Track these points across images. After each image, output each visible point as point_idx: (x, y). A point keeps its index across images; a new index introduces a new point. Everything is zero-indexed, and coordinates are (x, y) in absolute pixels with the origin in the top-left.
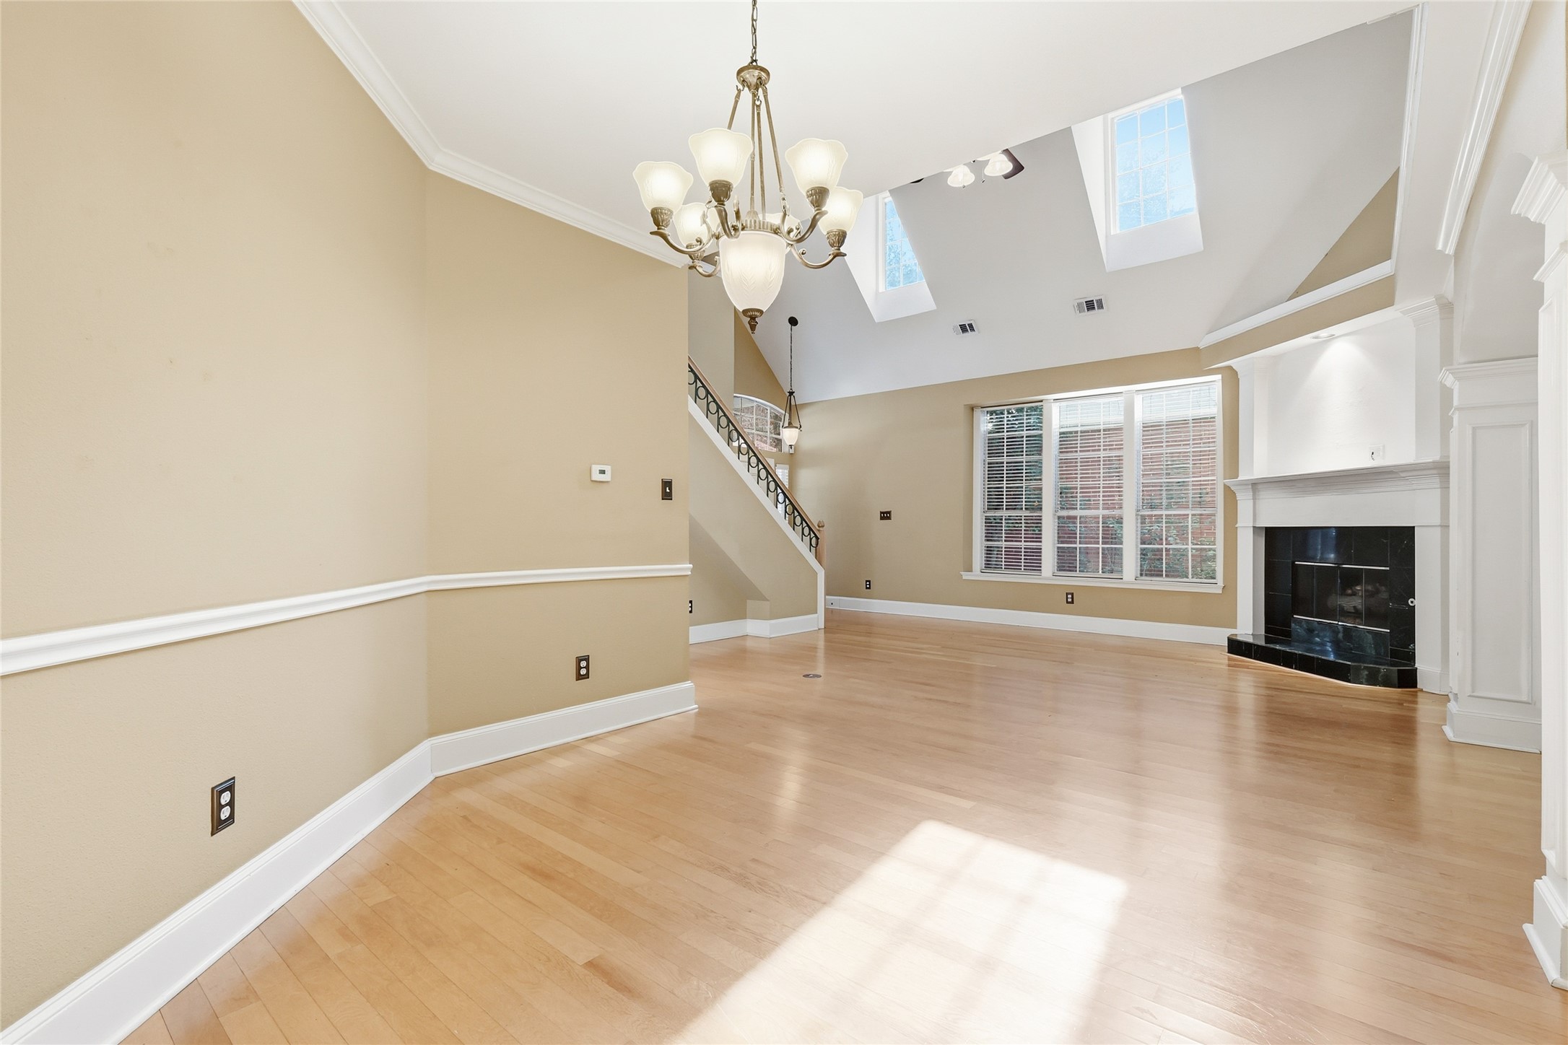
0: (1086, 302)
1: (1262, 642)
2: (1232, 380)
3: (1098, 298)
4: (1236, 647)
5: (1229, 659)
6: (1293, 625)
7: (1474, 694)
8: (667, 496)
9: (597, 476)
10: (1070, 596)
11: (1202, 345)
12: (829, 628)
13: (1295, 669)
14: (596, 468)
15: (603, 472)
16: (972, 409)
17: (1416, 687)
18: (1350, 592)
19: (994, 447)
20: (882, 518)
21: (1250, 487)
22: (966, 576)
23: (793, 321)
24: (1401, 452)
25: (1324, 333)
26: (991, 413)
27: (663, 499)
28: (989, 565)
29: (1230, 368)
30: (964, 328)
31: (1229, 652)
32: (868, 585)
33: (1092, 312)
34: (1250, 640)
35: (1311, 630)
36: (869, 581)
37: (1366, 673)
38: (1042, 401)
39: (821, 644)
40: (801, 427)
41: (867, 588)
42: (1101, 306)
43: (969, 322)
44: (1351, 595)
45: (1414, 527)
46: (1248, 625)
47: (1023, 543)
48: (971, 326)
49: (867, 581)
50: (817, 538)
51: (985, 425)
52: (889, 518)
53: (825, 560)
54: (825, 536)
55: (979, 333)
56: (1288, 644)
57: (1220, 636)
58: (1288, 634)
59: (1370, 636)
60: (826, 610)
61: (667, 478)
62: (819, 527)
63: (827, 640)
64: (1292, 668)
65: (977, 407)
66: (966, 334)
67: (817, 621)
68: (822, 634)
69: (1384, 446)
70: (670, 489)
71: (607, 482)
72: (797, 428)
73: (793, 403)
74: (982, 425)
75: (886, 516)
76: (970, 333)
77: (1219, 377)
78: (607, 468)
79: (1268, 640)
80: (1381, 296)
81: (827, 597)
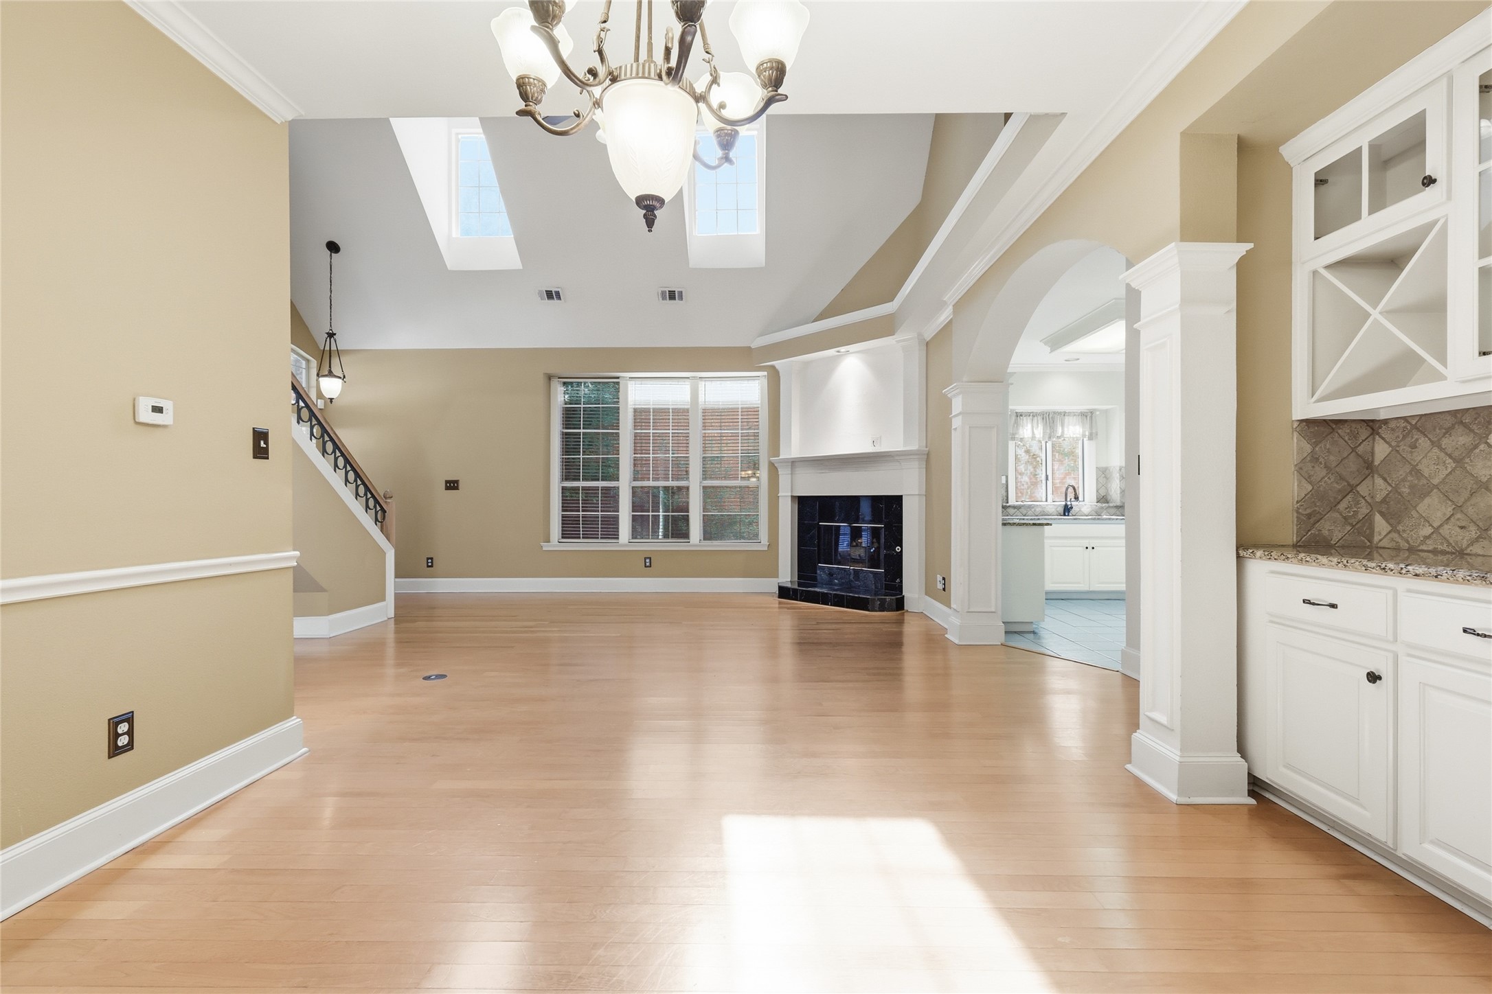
0: (669, 291)
1: (796, 586)
2: (774, 379)
3: (680, 290)
4: (784, 593)
5: (780, 603)
6: (818, 572)
7: (970, 610)
8: (261, 452)
9: (146, 416)
10: (648, 561)
11: (753, 346)
12: (399, 618)
13: (831, 605)
14: (145, 404)
15: (157, 410)
16: (550, 378)
17: (903, 609)
18: (854, 544)
19: (570, 417)
20: (447, 488)
21: (790, 464)
22: (546, 547)
23: (333, 247)
24: (894, 442)
25: (843, 349)
26: (565, 383)
27: (254, 458)
28: (565, 535)
29: (773, 367)
30: (550, 295)
31: (779, 598)
32: (430, 563)
33: (672, 302)
34: (789, 585)
35: (831, 574)
36: (432, 559)
37: (879, 603)
38: (618, 378)
39: (390, 635)
40: (344, 377)
41: (428, 566)
42: (681, 298)
43: (557, 290)
44: (855, 546)
45: (902, 496)
46: (786, 574)
47: (600, 513)
48: (558, 294)
49: (428, 559)
50: (384, 511)
51: (560, 396)
52: (457, 488)
53: (393, 537)
54: (392, 508)
55: (565, 301)
56: (815, 586)
57: (772, 585)
58: (815, 579)
59: (871, 575)
60: (398, 597)
61: (261, 426)
62: (386, 498)
63: (397, 631)
64: (828, 605)
65: (554, 376)
66: (551, 301)
67: (387, 608)
68: (392, 625)
69: (880, 437)
70: (266, 443)
71: (164, 426)
72: (340, 378)
73: (334, 348)
74: (559, 396)
75: (452, 485)
76: (556, 301)
77: (765, 373)
78: (166, 404)
79: (799, 585)
80: (885, 327)
81: (397, 580)
